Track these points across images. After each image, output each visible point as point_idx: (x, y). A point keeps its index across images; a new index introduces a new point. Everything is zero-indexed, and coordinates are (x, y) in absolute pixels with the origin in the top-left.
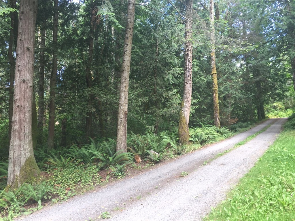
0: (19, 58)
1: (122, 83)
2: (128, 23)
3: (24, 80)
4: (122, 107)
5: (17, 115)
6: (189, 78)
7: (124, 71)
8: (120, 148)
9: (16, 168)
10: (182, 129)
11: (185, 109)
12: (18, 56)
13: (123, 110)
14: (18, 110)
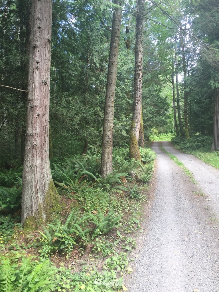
0: (38, 51)
1: (109, 97)
2: (116, 30)
3: (45, 82)
4: (109, 124)
5: (38, 126)
6: (139, 98)
7: (111, 84)
8: (107, 169)
9: (39, 194)
10: (134, 150)
11: (136, 130)
12: (37, 49)
13: (110, 127)
14: (38, 120)
